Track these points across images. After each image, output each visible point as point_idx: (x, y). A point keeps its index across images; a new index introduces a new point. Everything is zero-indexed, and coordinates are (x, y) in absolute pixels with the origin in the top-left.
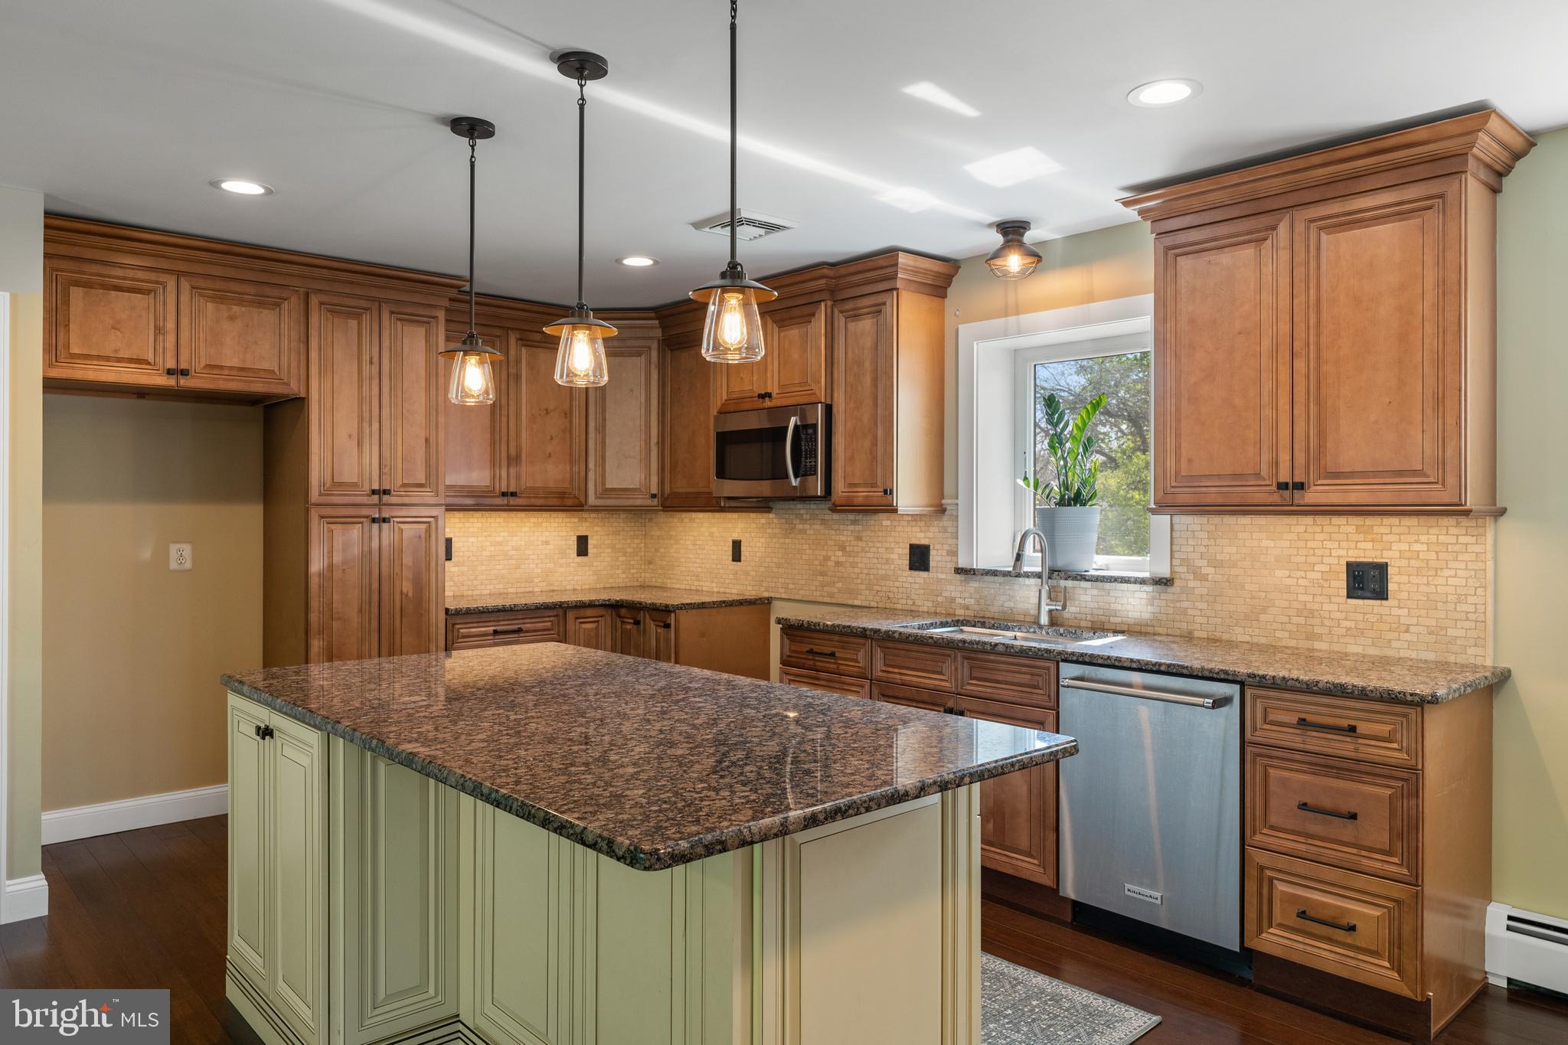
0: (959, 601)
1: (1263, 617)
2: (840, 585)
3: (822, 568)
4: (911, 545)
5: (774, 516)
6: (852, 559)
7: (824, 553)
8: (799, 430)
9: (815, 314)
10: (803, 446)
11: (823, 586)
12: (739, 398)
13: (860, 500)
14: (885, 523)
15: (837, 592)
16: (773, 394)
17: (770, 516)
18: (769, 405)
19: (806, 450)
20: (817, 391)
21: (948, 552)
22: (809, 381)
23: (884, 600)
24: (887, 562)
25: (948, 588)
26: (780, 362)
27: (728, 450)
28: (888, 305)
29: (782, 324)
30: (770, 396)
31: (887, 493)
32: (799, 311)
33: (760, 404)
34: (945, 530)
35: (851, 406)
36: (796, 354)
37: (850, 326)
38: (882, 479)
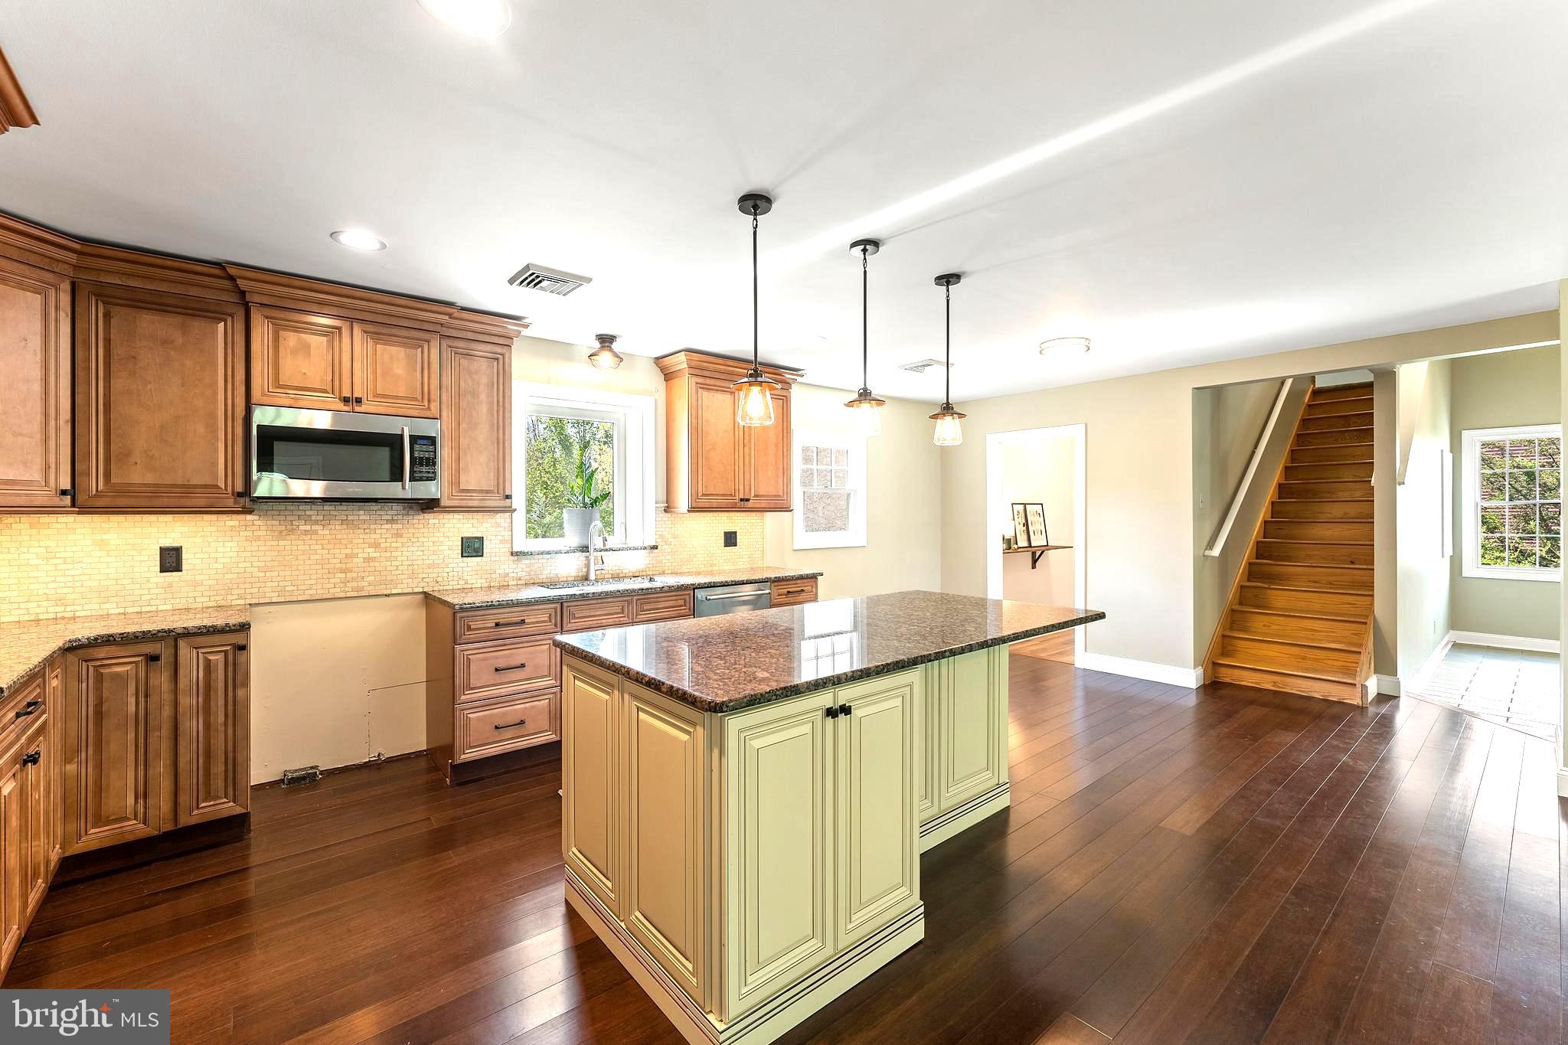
0: (511, 575)
1: (694, 559)
2: (372, 578)
3: (344, 566)
4: (462, 538)
5: (256, 518)
6: (388, 554)
7: (348, 551)
8: (414, 439)
9: (428, 341)
10: (416, 454)
11: (345, 582)
12: (299, 394)
13: (476, 503)
14: (431, 521)
15: (368, 585)
16: (364, 400)
17: (249, 517)
18: (357, 409)
19: (421, 459)
20: (434, 406)
21: (501, 542)
22: (419, 398)
23: (431, 584)
24: (434, 553)
25: (502, 567)
26: (375, 372)
27: (278, 447)
28: (507, 355)
29: (377, 337)
30: (359, 401)
31: (508, 497)
32: (404, 333)
33: (341, 406)
34: (498, 525)
35: (463, 426)
36: (399, 369)
37: (464, 362)
38: (501, 488)
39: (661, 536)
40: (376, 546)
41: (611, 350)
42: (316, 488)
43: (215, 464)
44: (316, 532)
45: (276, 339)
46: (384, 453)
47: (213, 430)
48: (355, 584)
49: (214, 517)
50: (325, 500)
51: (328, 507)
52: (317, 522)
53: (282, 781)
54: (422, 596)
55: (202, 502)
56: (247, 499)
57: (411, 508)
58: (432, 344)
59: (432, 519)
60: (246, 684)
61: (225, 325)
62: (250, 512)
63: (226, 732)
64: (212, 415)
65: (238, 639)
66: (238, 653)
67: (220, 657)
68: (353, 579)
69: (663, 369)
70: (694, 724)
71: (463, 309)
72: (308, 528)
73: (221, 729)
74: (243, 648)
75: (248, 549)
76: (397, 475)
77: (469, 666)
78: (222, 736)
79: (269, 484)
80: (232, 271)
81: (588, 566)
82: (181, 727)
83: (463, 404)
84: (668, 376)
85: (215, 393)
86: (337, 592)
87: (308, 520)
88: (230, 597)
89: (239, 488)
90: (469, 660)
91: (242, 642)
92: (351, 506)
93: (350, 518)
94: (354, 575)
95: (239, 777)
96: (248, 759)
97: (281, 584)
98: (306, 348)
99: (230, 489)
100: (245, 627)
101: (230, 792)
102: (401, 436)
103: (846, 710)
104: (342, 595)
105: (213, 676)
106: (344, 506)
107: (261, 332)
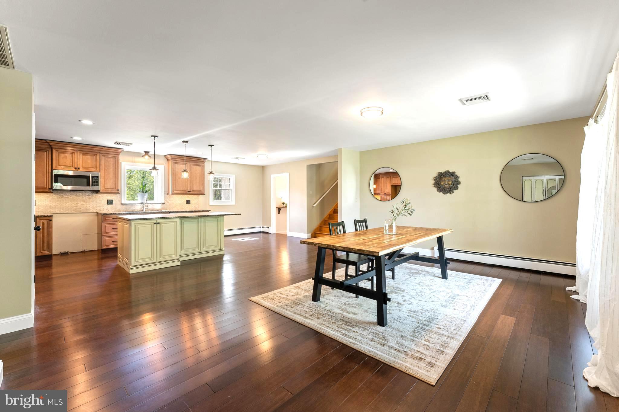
0: (121, 209)
1: (177, 207)
2: (83, 209)
3: (76, 206)
4: (107, 200)
5: (54, 194)
6: (87, 203)
7: (76, 202)
8: (92, 177)
9: (97, 155)
10: (93, 180)
11: (76, 209)
12: (65, 167)
13: (109, 191)
14: (99, 196)
15: (82, 210)
16: (80, 168)
17: (52, 194)
18: (78, 170)
19: (95, 181)
20: (98, 170)
21: (118, 201)
22: (94, 167)
23: (99, 211)
24: (100, 203)
25: (119, 207)
26: (83, 162)
27: (59, 178)
28: (118, 157)
29: (83, 154)
30: (79, 168)
31: (118, 190)
32: (90, 153)
33: (75, 170)
34: (118, 197)
35: (106, 174)
36: (89, 161)
37: (106, 159)
38: (116, 188)
39: (166, 201)
40: (84, 201)
41: (148, 155)
42: (69, 188)
43: (44, 182)
44: (68, 198)
45: (59, 155)
46: (85, 180)
47: (44, 175)
48: (78, 210)
49: (43, 194)
50: (71, 190)
51: (71, 192)
52: (69, 195)
53: (60, 254)
54: (96, 213)
55: (41, 190)
56: (52, 190)
57: (93, 192)
58: (98, 155)
59: (99, 195)
60: (52, 227)
61: (47, 153)
62: (52, 193)
63: (47, 237)
64: (44, 172)
65: (50, 218)
66: (50, 221)
67: (46, 222)
68: (78, 209)
69: (167, 158)
70: (128, 223)
71: (105, 147)
72: (66, 197)
73: (46, 237)
74: (51, 220)
75: (52, 201)
76: (88, 185)
77: (106, 228)
78: (46, 238)
79: (57, 186)
80: (48, 141)
81: (143, 207)
82: (37, 236)
83: (106, 168)
84: (168, 160)
85: (44, 167)
86: (74, 212)
87: (66, 195)
88: (47, 212)
89: (50, 187)
90: (106, 226)
91: (51, 219)
92: (77, 192)
93: (77, 195)
94: (78, 208)
95: (50, 247)
96: (52, 243)
97: (60, 209)
98: (66, 157)
99: (47, 188)
100: (51, 216)
101: (48, 250)
102: (89, 176)
103: (158, 223)
104: (75, 212)
105: (44, 225)
106: (76, 192)
107: (55, 154)
